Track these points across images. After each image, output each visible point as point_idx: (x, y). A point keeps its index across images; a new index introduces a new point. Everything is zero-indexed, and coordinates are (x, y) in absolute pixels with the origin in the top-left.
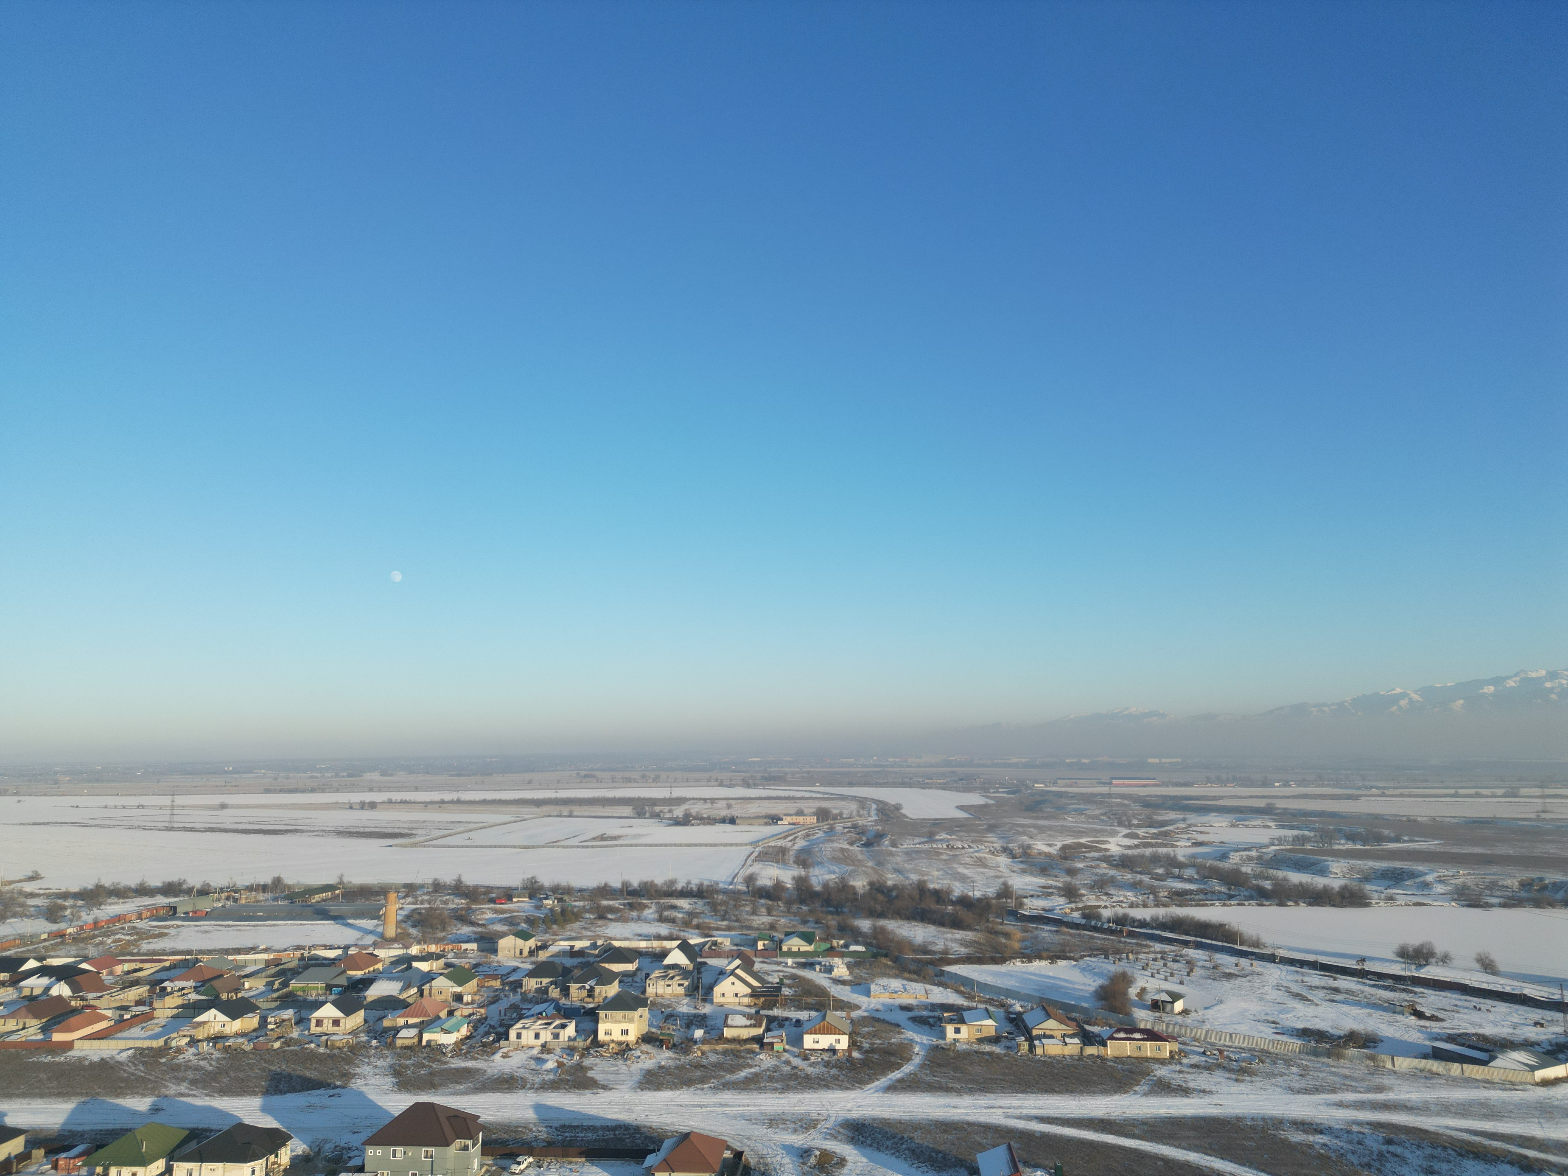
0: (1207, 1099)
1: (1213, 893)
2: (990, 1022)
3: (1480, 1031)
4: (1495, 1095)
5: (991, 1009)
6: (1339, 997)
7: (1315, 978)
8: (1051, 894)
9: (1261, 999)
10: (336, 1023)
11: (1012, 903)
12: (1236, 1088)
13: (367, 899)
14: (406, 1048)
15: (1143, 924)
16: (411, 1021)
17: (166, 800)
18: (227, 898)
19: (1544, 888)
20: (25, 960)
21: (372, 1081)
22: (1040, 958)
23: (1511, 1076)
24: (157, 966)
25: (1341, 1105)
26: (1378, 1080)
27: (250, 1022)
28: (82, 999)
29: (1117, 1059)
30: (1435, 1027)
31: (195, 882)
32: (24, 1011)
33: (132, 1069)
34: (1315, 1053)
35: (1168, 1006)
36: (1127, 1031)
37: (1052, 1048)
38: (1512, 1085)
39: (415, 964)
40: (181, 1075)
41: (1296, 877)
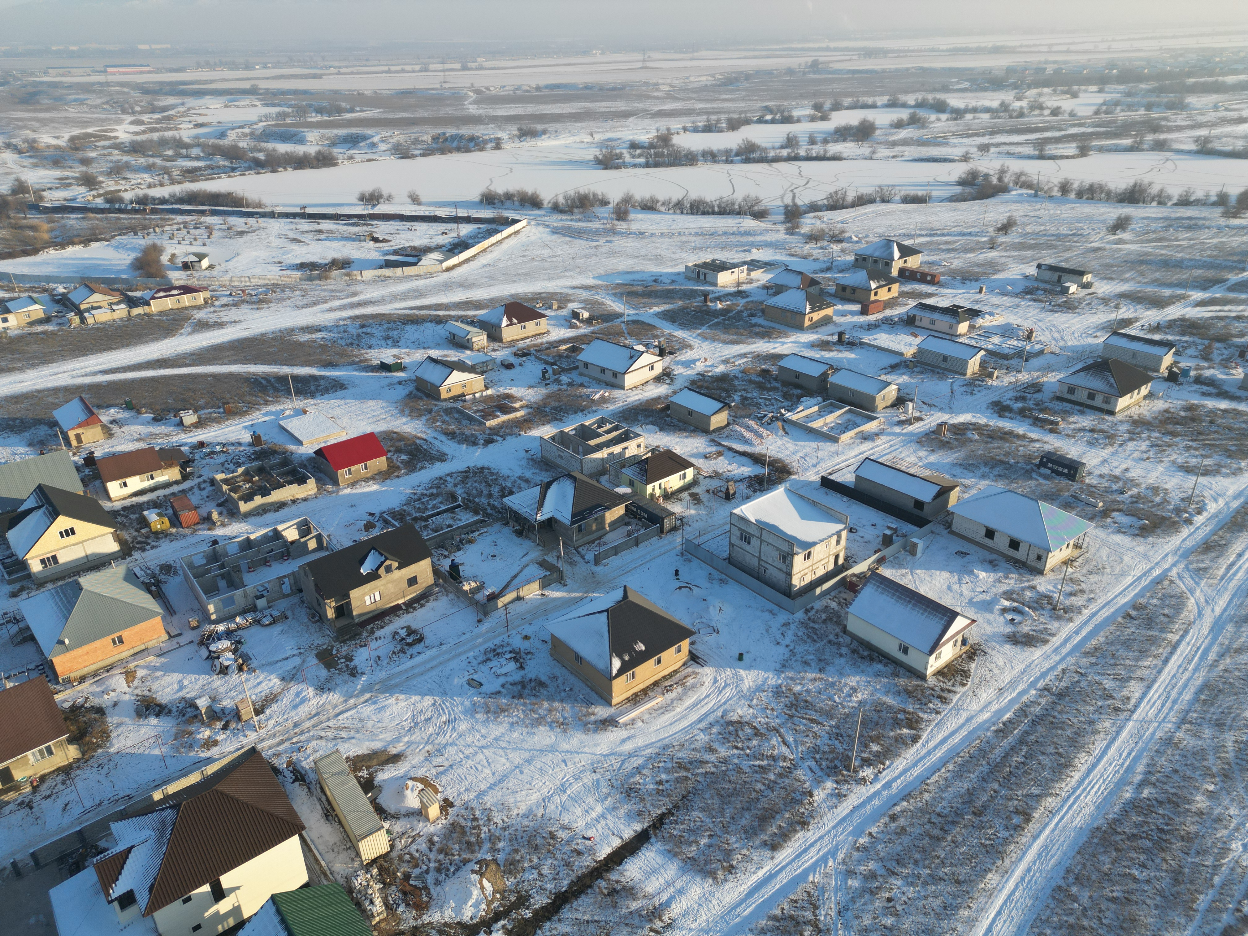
0: (238, 327)
1: (219, 167)
2: (36, 307)
3: (412, 244)
4: (421, 283)
5: (35, 295)
6: (322, 236)
7: (305, 225)
8: (70, 185)
9: (268, 247)
11: (31, 198)
12: (258, 314)
15: (163, 201)
19: (446, 140)
22: (73, 243)
23: (430, 269)
25: (331, 310)
26: (353, 289)
29: (161, 313)
30: (385, 246)
34: (310, 279)
35: (196, 265)
36: (165, 290)
37: (103, 316)
38: (430, 275)
41: (283, 148)
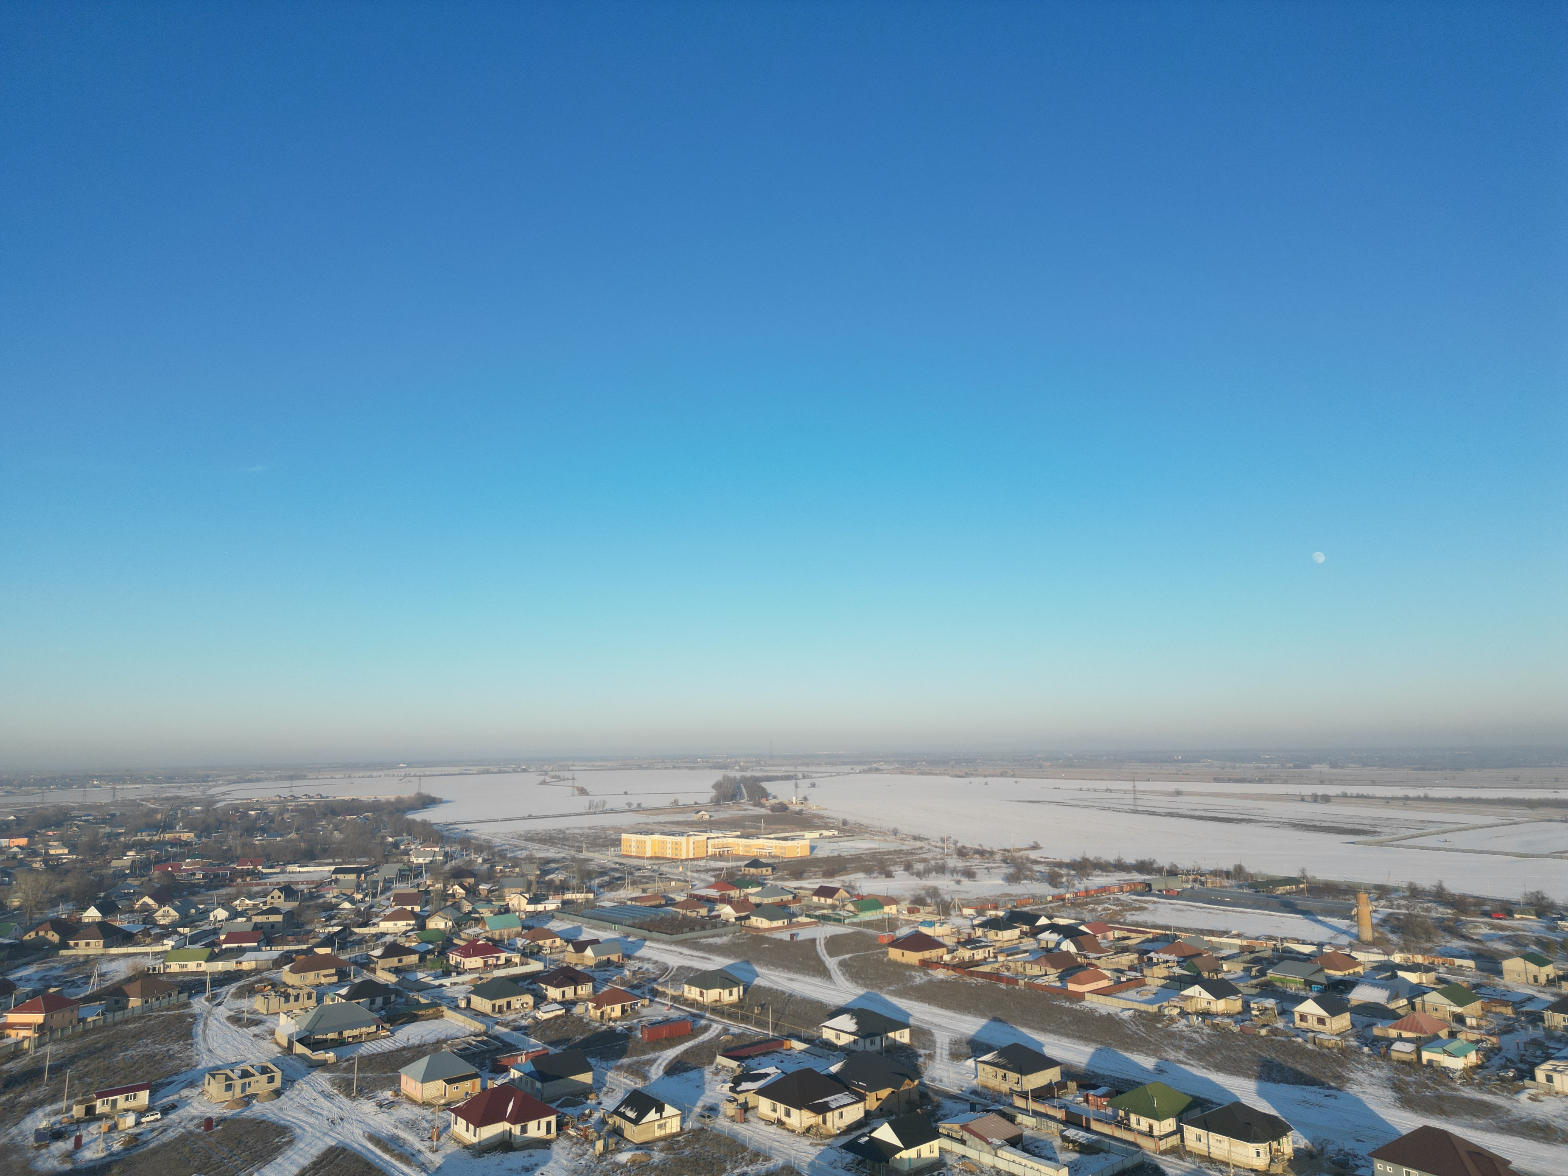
10: (1321, 1021)
13: (1335, 897)
14: (1404, 1062)
16: (1405, 1034)
17: (1128, 786)
18: (1195, 881)
20: (1038, 917)
21: (1370, 1090)
24: (1143, 937)
27: (1234, 1004)
28: (1086, 957)
31: (1164, 862)
32: (1043, 959)
33: (1134, 1028)
39: (1400, 973)
40: (1177, 1042)
